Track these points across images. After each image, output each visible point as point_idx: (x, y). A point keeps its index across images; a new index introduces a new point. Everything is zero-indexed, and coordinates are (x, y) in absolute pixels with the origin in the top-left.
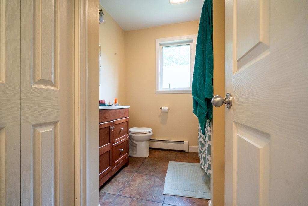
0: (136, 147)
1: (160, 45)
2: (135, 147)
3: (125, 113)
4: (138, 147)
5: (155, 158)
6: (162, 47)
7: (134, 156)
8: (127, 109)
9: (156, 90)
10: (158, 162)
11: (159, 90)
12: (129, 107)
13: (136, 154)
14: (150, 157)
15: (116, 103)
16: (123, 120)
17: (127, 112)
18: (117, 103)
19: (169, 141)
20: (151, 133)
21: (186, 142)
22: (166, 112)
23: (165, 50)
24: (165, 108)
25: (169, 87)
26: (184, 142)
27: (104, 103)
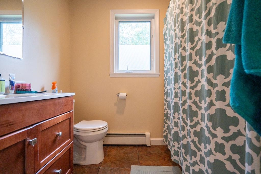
0: (85, 148)
1: (116, 18)
2: (83, 149)
3: (67, 105)
4: (88, 149)
5: (112, 162)
6: (117, 21)
7: (82, 163)
8: (70, 99)
9: (111, 73)
10: (118, 171)
11: (115, 72)
12: (73, 94)
13: (85, 159)
14: (105, 161)
15: (53, 88)
16: (61, 118)
17: (70, 102)
18: (57, 89)
19: (128, 134)
20: (107, 129)
21: (148, 134)
22: (124, 99)
23: (122, 26)
24: (123, 95)
25: (126, 70)
26: (145, 134)
27: (27, 88)
